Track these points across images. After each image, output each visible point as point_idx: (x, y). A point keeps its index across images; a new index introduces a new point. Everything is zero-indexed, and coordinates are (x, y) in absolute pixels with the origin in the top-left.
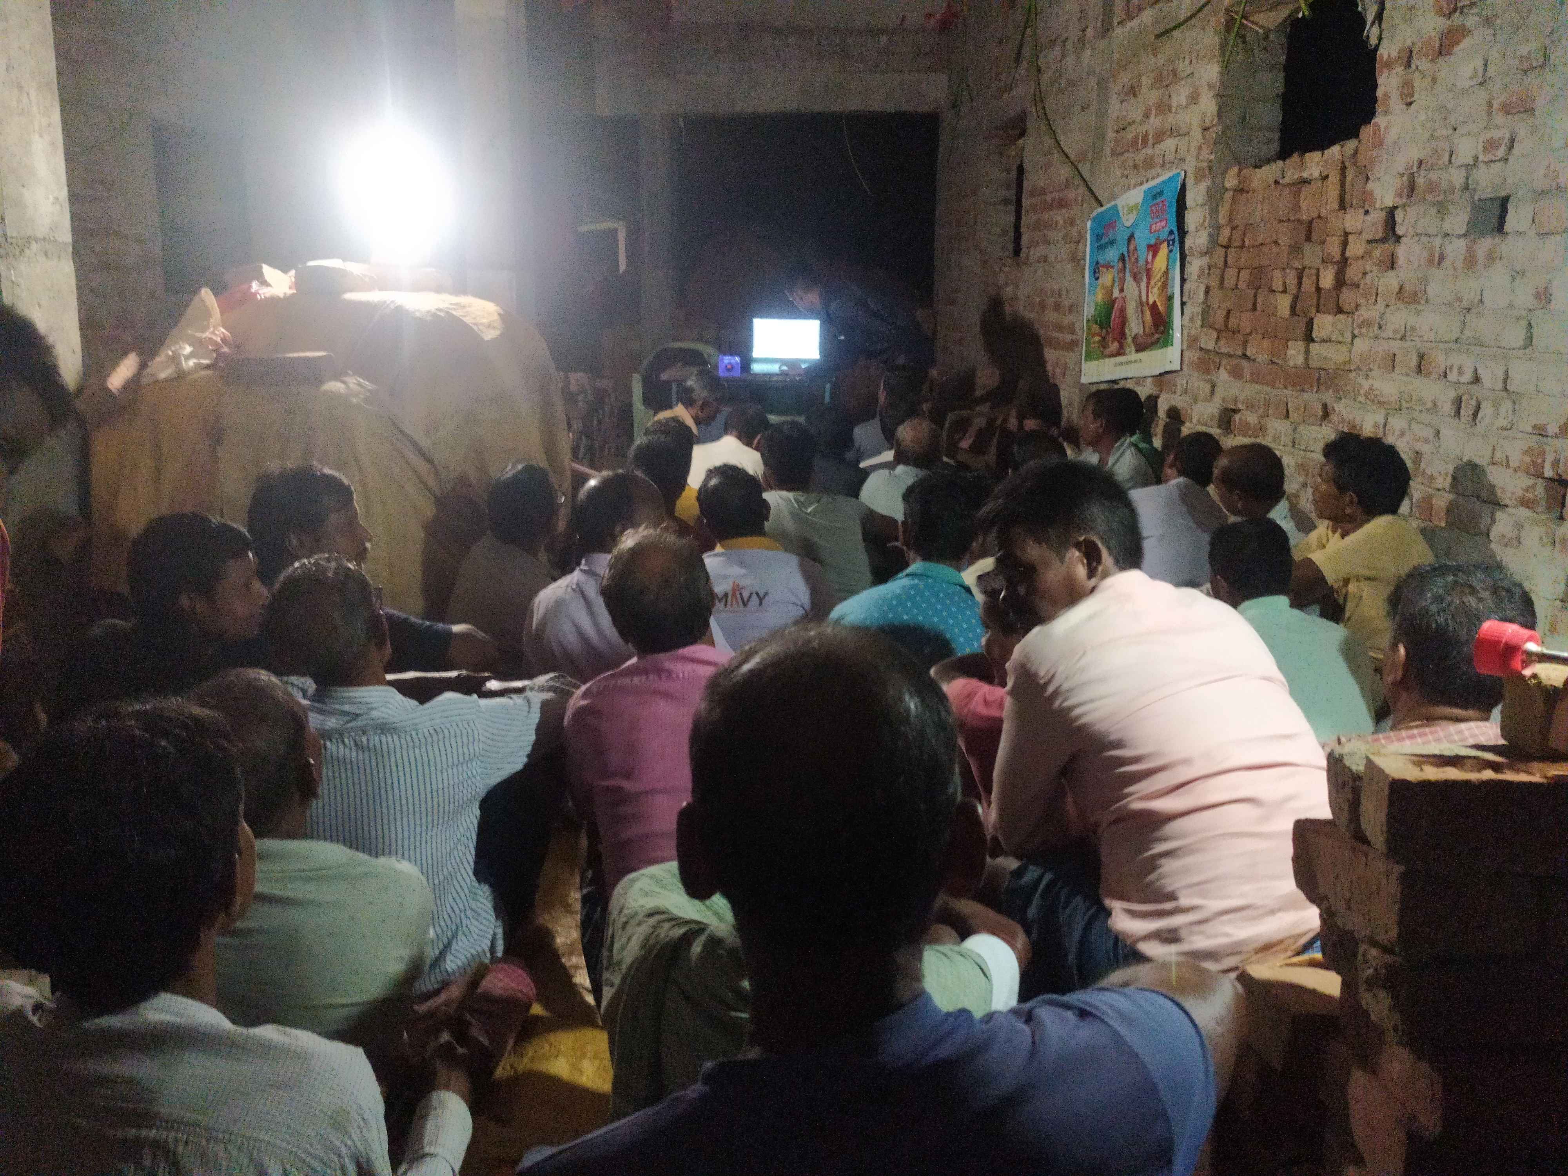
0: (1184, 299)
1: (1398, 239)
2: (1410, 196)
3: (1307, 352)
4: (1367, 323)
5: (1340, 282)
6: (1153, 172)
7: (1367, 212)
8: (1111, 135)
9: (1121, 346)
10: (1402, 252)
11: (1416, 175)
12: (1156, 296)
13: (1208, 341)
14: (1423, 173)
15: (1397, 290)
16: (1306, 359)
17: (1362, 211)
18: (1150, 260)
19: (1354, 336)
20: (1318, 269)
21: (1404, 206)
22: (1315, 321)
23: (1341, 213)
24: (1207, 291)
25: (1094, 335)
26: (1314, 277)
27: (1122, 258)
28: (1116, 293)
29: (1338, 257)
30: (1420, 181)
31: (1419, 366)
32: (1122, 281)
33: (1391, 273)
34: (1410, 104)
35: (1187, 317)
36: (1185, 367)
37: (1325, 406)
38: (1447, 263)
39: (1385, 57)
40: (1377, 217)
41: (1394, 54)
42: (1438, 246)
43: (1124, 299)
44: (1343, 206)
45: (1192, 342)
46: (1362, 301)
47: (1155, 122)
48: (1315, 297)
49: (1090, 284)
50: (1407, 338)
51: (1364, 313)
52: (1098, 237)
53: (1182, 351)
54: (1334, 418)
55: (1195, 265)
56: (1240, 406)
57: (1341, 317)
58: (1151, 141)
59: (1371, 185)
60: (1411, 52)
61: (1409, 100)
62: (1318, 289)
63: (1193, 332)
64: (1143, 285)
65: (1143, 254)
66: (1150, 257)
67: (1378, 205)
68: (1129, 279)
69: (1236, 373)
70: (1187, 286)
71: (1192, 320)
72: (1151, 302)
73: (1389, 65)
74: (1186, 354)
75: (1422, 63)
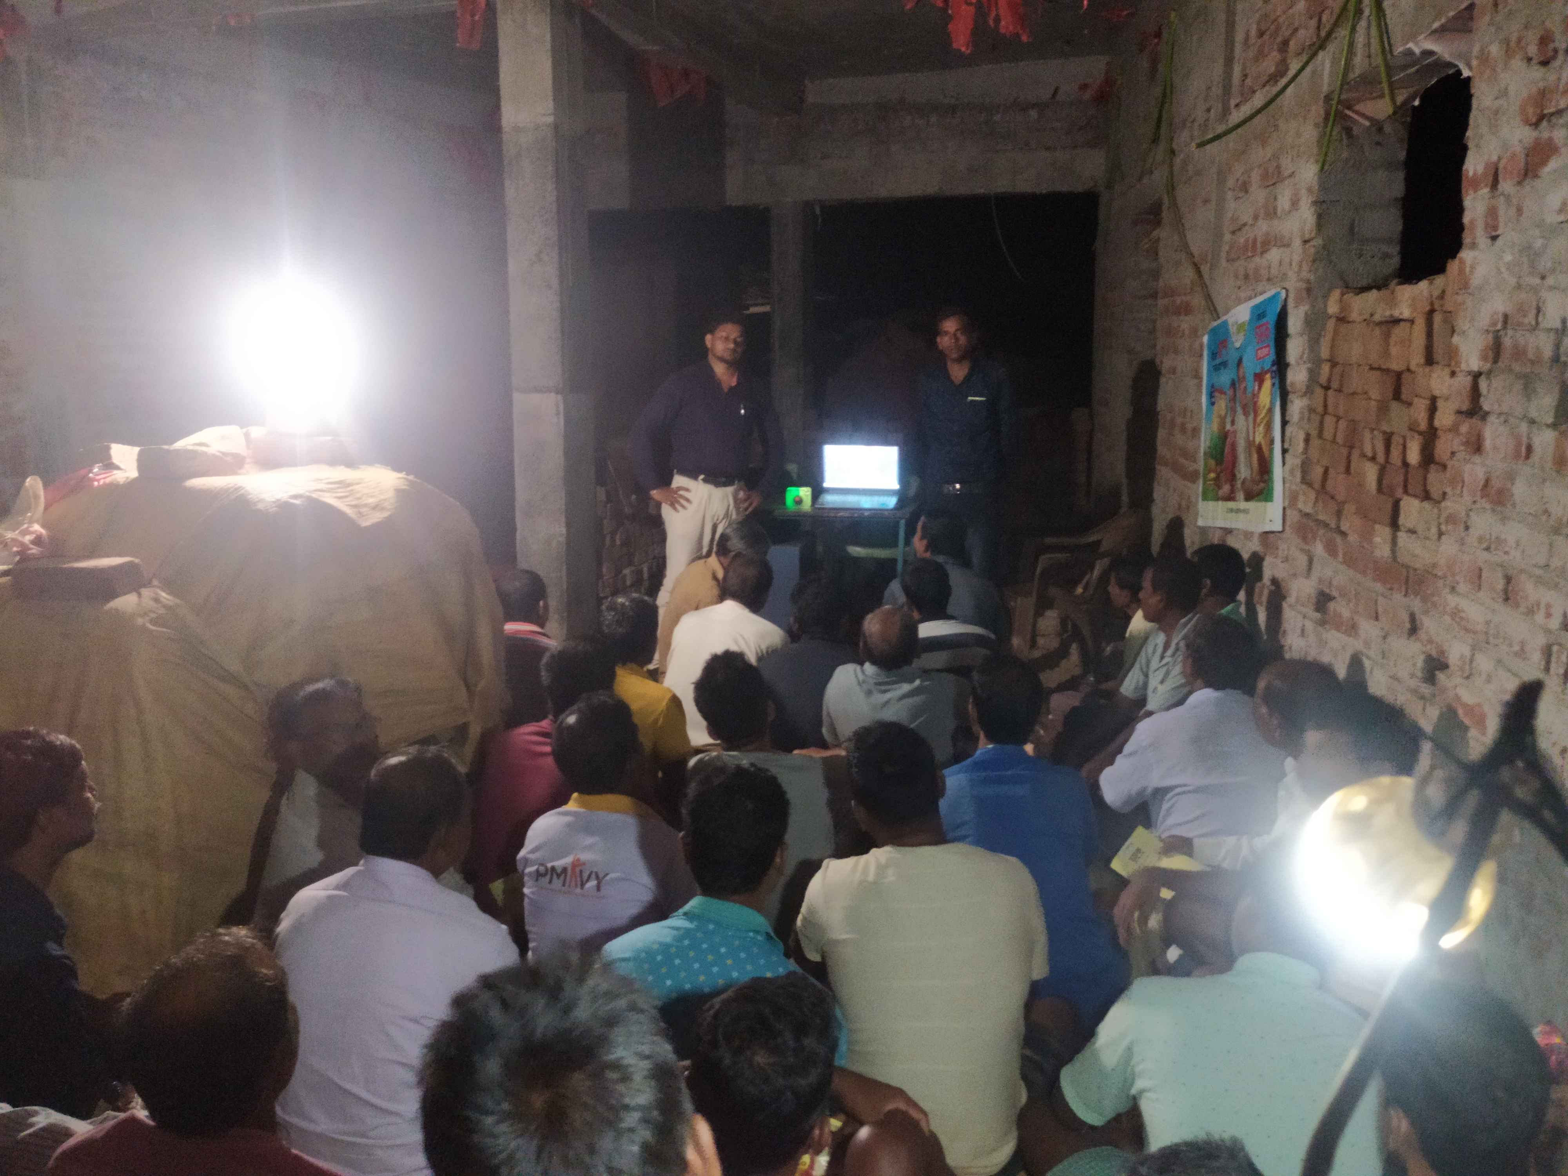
0: (1286, 446)
1: (1485, 416)
2: (1496, 361)
3: (1394, 542)
4: (1451, 519)
5: (1428, 458)
6: (1260, 288)
7: (1453, 374)
8: (1227, 237)
9: (1232, 491)
10: (1488, 433)
11: (1502, 333)
12: (1261, 438)
13: (1306, 503)
14: (1510, 332)
15: (1482, 483)
16: (1393, 551)
17: (1447, 371)
18: (1256, 392)
19: (1441, 534)
20: (1404, 438)
21: (1489, 373)
22: (1402, 503)
23: (1427, 369)
24: (1307, 440)
25: (1210, 471)
26: (1401, 447)
27: (1233, 384)
28: (1228, 427)
29: (1423, 425)
30: (1507, 342)
31: (1506, 591)
32: (1234, 411)
33: (1477, 459)
34: (1494, 238)
35: (1288, 466)
36: (1287, 528)
37: (1413, 618)
38: (1536, 457)
39: (1471, 174)
40: (1463, 381)
41: (1480, 169)
42: (1525, 434)
43: (1235, 432)
44: (1430, 360)
45: (1292, 499)
46: (1448, 490)
47: (1263, 227)
48: (1403, 471)
49: (1207, 410)
50: (1492, 550)
51: (1450, 506)
52: (1213, 355)
53: (1284, 509)
54: (1422, 634)
55: (1297, 405)
56: (1334, 593)
57: (1427, 505)
58: (1259, 250)
59: (1456, 339)
60: (1497, 169)
61: (1494, 234)
62: (1405, 464)
63: (1294, 487)
64: (1251, 418)
65: (1251, 384)
66: (1257, 388)
67: (1463, 366)
68: (1239, 410)
69: (1331, 550)
70: (1289, 429)
71: (1292, 472)
72: (1257, 443)
73: (1475, 184)
74: (1288, 512)
75: (1506, 186)
